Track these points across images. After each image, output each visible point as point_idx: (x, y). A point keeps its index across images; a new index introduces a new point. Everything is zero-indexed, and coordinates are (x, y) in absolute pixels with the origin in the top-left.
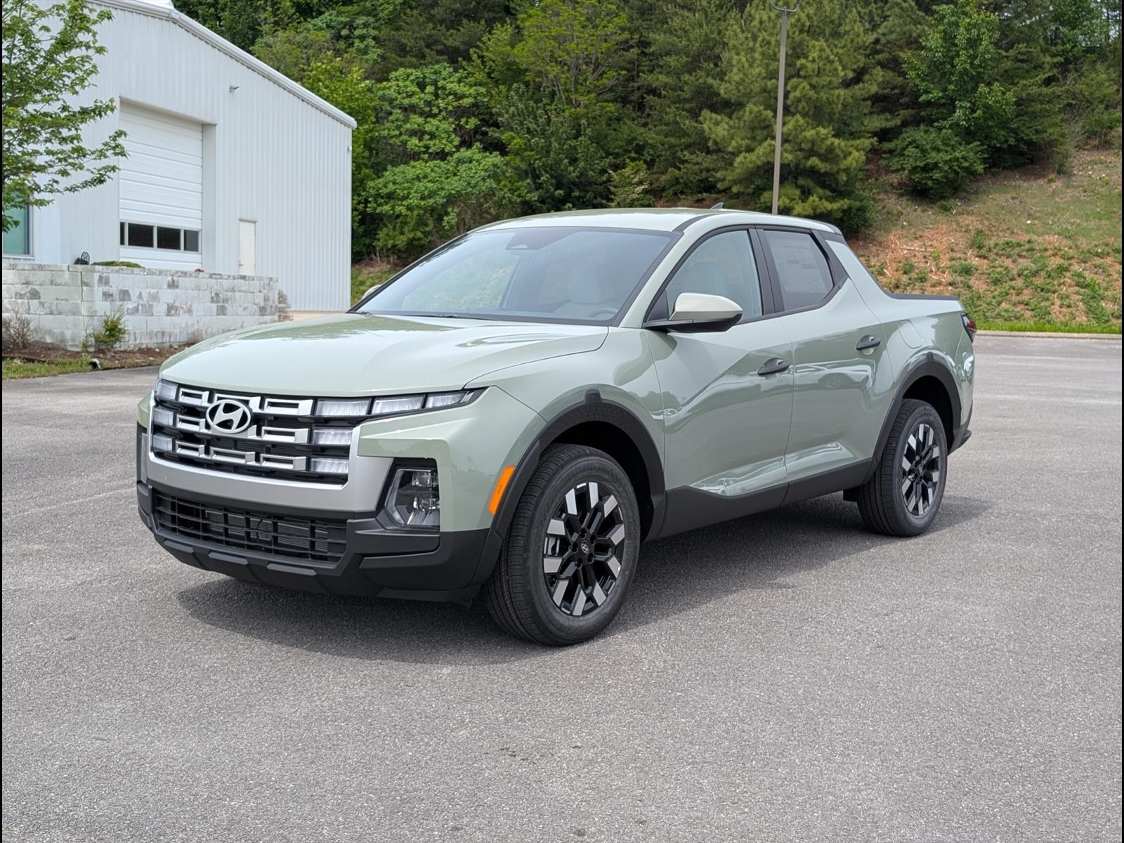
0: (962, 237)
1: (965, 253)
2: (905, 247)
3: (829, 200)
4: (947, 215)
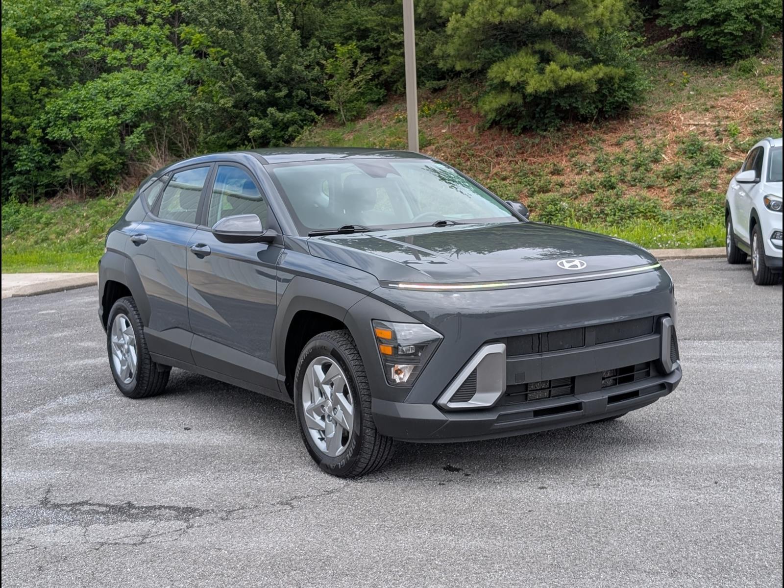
2: (691, 122)
3: (577, 67)
4: (747, 78)
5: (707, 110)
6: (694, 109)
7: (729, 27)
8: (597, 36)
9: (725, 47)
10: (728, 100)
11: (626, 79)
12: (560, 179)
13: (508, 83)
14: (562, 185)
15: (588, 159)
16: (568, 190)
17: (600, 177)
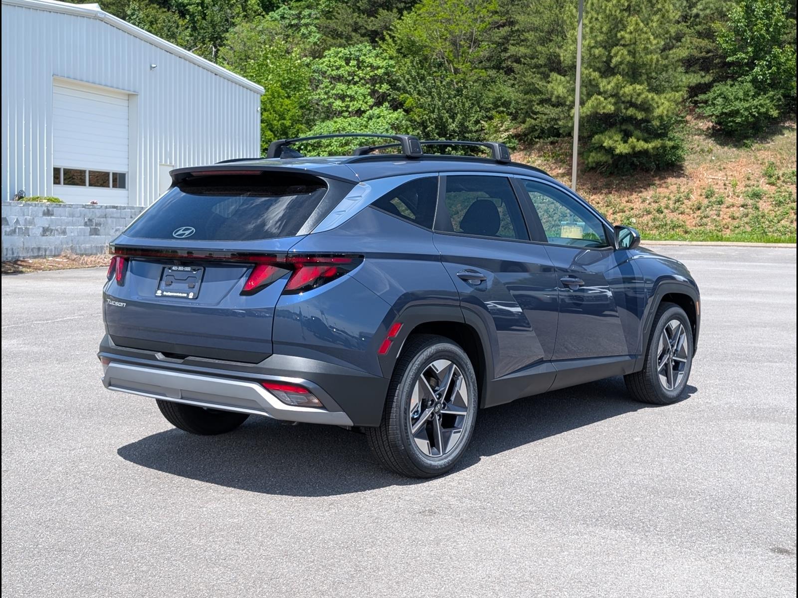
0: (757, 168)
1: (758, 181)
2: (710, 176)
3: (646, 141)
4: (748, 151)
5: (720, 170)
6: (713, 168)
7: (739, 120)
8: (658, 124)
9: (736, 130)
10: (734, 164)
11: (673, 147)
12: (632, 205)
13: (604, 147)
14: (632, 209)
15: (648, 194)
16: (636, 212)
17: (655, 206)
